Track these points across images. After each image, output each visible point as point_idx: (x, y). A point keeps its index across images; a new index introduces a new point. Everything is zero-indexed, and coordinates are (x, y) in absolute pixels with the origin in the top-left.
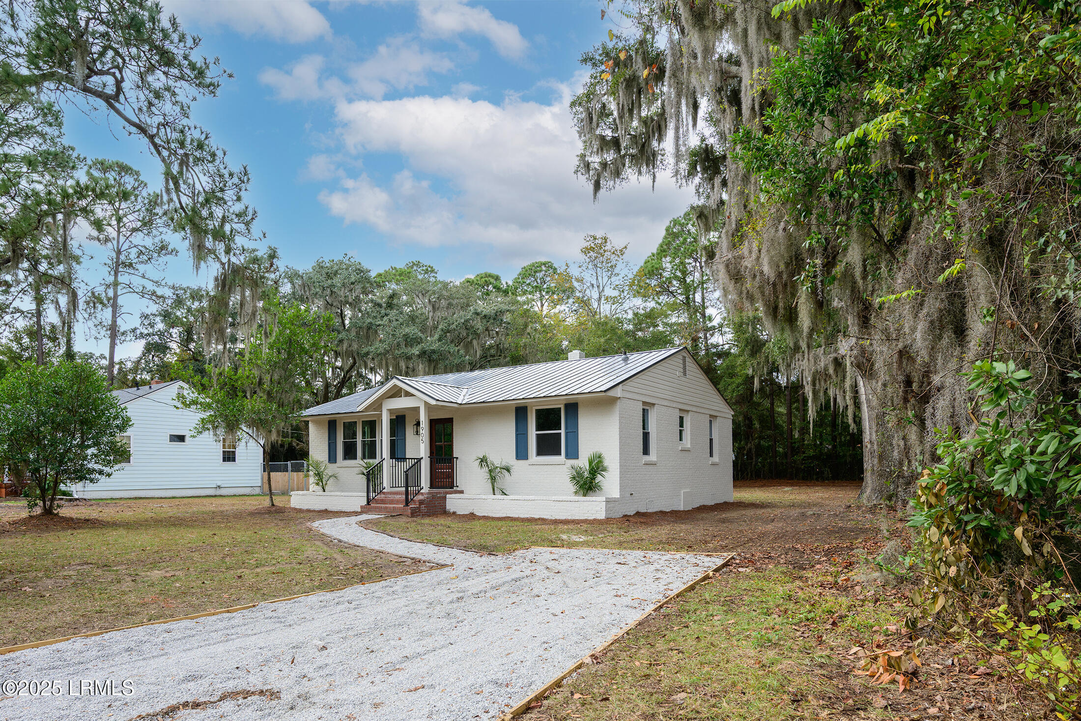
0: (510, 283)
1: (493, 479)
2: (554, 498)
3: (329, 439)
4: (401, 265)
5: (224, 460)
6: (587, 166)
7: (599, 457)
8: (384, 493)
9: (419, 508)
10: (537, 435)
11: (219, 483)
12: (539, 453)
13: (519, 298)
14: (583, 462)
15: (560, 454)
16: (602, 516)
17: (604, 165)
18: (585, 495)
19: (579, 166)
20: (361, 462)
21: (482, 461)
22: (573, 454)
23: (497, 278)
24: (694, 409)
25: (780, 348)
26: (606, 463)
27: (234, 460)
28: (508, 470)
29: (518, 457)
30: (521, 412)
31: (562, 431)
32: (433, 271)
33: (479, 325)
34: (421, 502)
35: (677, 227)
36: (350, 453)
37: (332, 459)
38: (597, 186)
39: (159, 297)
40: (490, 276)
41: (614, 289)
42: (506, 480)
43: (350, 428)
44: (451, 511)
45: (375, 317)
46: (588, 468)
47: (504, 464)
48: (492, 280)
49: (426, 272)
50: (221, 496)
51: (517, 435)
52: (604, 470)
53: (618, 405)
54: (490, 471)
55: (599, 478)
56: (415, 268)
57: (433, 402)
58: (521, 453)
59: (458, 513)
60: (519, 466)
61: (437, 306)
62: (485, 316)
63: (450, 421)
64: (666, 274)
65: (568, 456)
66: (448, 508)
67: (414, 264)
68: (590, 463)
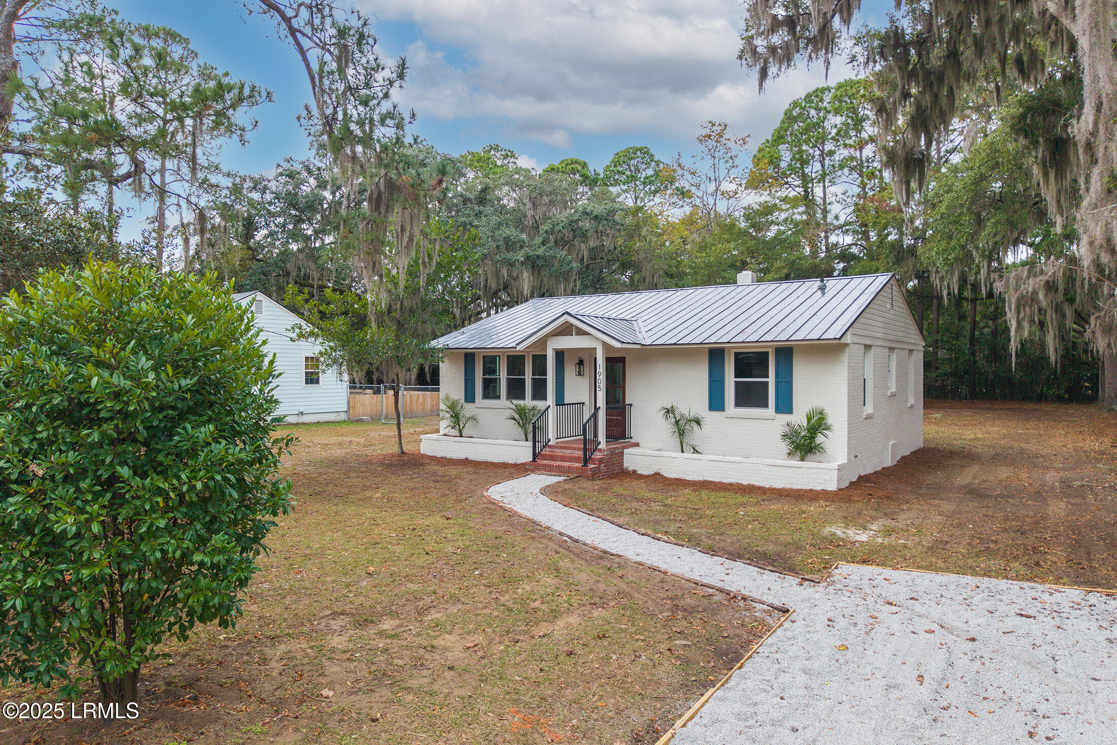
0: (601, 171)
1: (681, 433)
2: (768, 461)
3: (466, 375)
4: (479, 149)
5: (307, 383)
6: (754, 51)
7: (821, 413)
8: (550, 447)
9: (599, 468)
10: (736, 382)
11: (302, 409)
12: (739, 403)
13: (611, 189)
14: (799, 418)
15: (766, 405)
16: (833, 486)
17: (773, 49)
18: (802, 459)
19: (743, 51)
20: (508, 403)
21: (668, 411)
22: (785, 405)
23: (584, 165)
24: (899, 345)
25: (946, 259)
26: (830, 421)
27: (318, 382)
28: (698, 422)
29: (711, 408)
30: (716, 355)
31: (771, 380)
32: (513, 156)
33: (586, 224)
34: (601, 461)
35: (797, 109)
36: (490, 391)
37: (470, 397)
38: (764, 74)
39: (211, 186)
40: (577, 162)
41: (731, 182)
42: (697, 435)
43: (490, 363)
44: (630, 469)
45: (469, 215)
46: (805, 424)
47: (693, 414)
48: (579, 168)
49: (506, 157)
50: (304, 424)
51: (710, 382)
52: (828, 428)
53: (847, 352)
54: (677, 422)
55: (820, 439)
56: (493, 152)
57: (618, 345)
58: (716, 403)
59: (640, 472)
60: (712, 419)
61: (538, 202)
62: (596, 217)
63: (622, 360)
64: (783, 165)
65: (778, 410)
66: (625, 465)
67: (492, 148)
68: (809, 419)
